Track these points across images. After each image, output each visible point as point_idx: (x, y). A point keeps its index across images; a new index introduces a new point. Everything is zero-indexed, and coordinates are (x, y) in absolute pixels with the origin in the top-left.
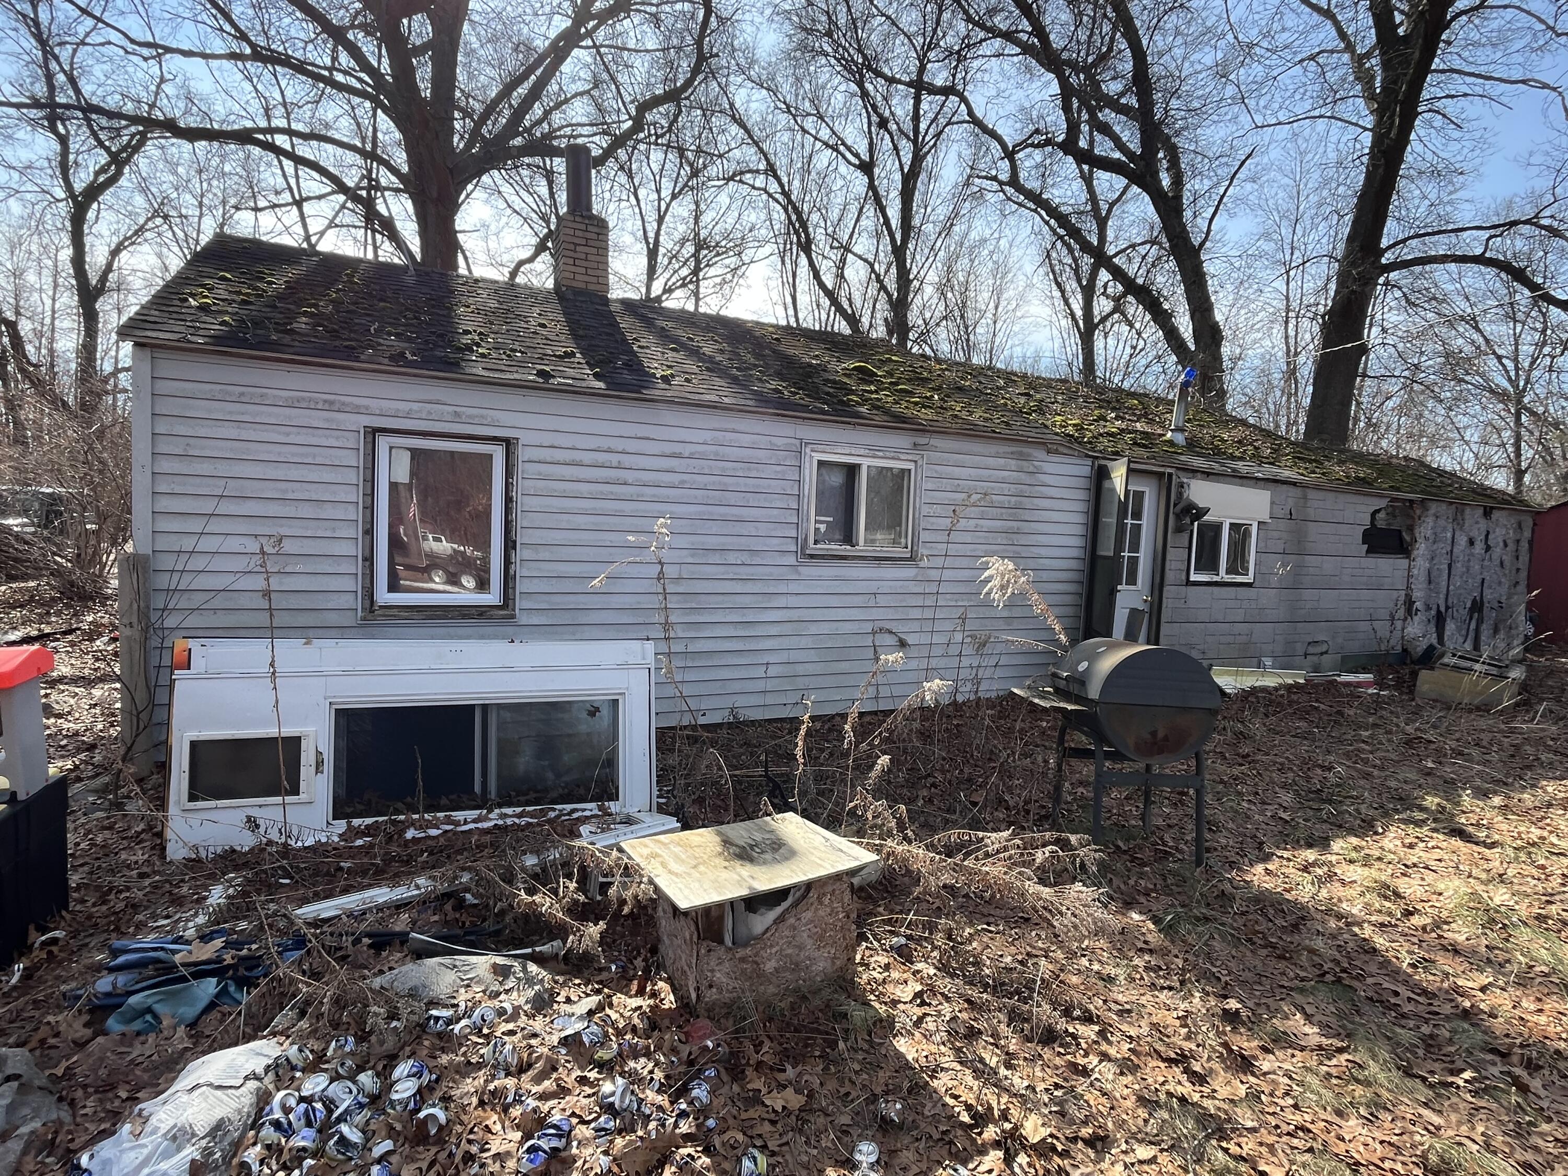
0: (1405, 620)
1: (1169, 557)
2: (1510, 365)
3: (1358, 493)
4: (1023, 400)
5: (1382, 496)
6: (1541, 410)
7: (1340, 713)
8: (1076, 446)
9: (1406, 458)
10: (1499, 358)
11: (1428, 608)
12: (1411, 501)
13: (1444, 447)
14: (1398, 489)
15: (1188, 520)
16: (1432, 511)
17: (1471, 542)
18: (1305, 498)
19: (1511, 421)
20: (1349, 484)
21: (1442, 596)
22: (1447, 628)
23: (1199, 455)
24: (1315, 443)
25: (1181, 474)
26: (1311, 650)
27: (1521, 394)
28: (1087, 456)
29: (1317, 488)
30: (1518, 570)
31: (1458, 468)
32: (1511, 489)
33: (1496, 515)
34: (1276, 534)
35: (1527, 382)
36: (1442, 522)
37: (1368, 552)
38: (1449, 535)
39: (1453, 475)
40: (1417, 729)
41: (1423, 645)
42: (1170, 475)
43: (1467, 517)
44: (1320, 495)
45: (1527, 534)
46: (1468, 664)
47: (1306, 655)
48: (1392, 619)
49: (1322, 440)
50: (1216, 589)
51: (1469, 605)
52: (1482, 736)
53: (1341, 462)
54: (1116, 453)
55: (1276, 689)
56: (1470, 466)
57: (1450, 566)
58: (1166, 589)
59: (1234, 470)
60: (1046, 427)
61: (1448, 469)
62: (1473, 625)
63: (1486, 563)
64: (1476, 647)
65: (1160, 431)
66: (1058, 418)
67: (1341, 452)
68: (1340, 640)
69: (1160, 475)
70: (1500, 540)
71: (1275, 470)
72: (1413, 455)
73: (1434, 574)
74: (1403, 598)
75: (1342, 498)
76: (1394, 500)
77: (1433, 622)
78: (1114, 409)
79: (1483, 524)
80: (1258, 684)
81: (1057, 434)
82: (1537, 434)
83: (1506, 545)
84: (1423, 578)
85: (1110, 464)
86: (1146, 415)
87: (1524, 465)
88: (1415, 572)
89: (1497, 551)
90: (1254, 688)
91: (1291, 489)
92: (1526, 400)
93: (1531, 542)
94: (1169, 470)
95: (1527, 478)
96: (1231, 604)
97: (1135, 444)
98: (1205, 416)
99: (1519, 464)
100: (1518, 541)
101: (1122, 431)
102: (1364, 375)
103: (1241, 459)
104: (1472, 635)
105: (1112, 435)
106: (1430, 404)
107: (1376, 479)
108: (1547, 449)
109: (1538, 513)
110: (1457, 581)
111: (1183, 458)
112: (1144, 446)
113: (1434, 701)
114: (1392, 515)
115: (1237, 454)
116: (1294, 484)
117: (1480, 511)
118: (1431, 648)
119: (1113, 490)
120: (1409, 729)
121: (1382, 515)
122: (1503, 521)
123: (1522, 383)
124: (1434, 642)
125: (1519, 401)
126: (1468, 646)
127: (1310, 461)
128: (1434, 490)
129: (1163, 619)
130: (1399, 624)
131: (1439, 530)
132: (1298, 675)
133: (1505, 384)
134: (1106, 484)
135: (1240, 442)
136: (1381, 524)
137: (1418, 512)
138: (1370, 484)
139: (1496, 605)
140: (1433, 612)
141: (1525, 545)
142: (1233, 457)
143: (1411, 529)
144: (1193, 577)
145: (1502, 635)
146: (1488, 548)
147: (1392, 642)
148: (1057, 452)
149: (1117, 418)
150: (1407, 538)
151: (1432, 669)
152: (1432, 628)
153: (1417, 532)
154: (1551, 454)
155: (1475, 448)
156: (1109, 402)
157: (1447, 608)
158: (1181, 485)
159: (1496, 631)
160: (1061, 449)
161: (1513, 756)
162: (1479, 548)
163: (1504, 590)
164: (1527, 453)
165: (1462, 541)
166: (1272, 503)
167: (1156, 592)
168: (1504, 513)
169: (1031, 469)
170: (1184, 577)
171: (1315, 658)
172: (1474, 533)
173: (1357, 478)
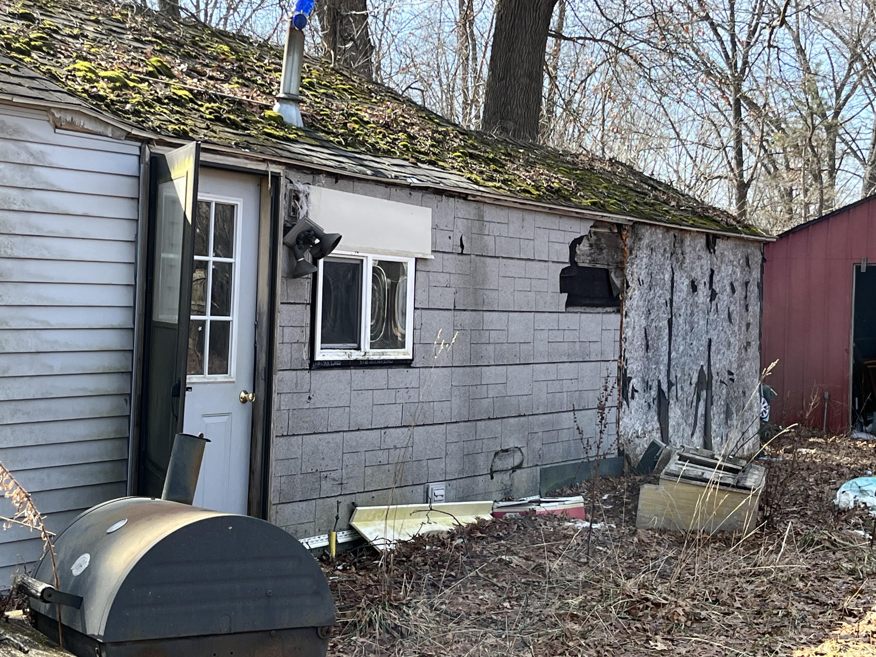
0: (619, 407)
1: (280, 319)
2: (726, 36)
3: (551, 212)
4: (16, 26)
5: (582, 218)
6: (760, 102)
7: (539, 569)
8: (107, 117)
9: (613, 162)
10: (714, 27)
11: (648, 387)
12: (619, 226)
13: (659, 147)
14: (603, 208)
15: (308, 257)
16: (645, 241)
17: (694, 287)
18: (481, 219)
19: (730, 114)
20: (539, 198)
21: (663, 368)
22: (671, 414)
23: (324, 144)
24: (495, 134)
25: (294, 176)
26: (499, 465)
27: (739, 80)
28: (129, 137)
29: (497, 203)
30: (748, 325)
31: (675, 178)
32: (733, 210)
33: (721, 246)
34: (443, 279)
35: (745, 63)
36: (658, 257)
37: (569, 304)
38: (667, 277)
39: (669, 187)
40: (642, 586)
41: (643, 445)
42: (276, 177)
43: (688, 250)
44: (500, 215)
45: (756, 274)
46: (697, 471)
47: (492, 473)
48: (601, 408)
49: (504, 130)
50: (357, 374)
51: (695, 380)
52: (721, 585)
53: (529, 164)
54: (184, 135)
55: (452, 535)
56: (687, 175)
57: (670, 323)
58: (277, 377)
59: (376, 172)
60: (54, 78)
61: (664, 179)
62: (701, 410)
63: (712, 316)
64: (707, 445)
65: (262, 101)
66: (81, 64)
67: (529, 148)
68: (537, 445)
69: (261, 176)
70: (727, 282)
71: (436, 173)
72: (622, 158)
73: (653, 334)
74: (615, 373)
75: (529, 217)
76: (598, 224)
77: (654, 407)
78: (187, 57)
79: (706, 261)
80: (425, 529)
81: (72, 93)
82: (758, 134)
83: (733, 290)
84: (639, 342)
85: (170, 154)
86: (240, 72)
87: (746, 177)
88: (629, 332)
89: (724, 298)
90: (419, 539)
91: (460, 203)
92: (745, 86)
93: (760, 286)
94: (273, 169)
95: (750, 193)
96: (380, 397)
97: (218, 119)
98: (337, 80)
99: (741, 176)
100: (747, 284)
101: (198, 95)
102: (559, 36)
103: (388, 153)
104: (700, 423)
105: (178, 101)
106: (640, 85)
107: (574, 194)
108: (770, 155)
109: (767, 243)
110: (680, 345)
111: (296, 148)
112: (234, 125)
113: (662, 531)
114: (596, 247)
115: (382, 145)
116: (464, 197)
117: (702, 241)
118: (653, 446)
119: (175, 201)
120: (630, 586)
121: (583, 248)
122: (729, 255)
123: (740, 64)
124: (657, 436)
125: (738, 90)
126: (698, 440)
127: (488, 161)
128: (647, 210)
129: (274, 433)
130: (611, 416)
131: (655, 269)
132: (481, 508)
133: (721, 63)
134: (164, 191)
135: (386, 126)
136: (584, 262)
137: (628, 242)
138: (567, 199)
139: (727, 377)
140: (654, 393)
141: (754, 288)
142: (375, 151)
143: (621, 268)
144: (320, 356)
145: (735, 421)
146: (713, 295)
147: (605, 447)
148: (72, 127)
149: (191, 72)
150: (617, 282)
151: (656, 481)
152: (653, 414)
153: (628, 271)
154: (773, 162)
155: (692, 149)
156: (179, 45)
157: (670, 385)
158: (296, 196)
159: (728, 414)
160: (81, 122)
161: (759, 613)
162: (703, 292)
163: (733, 355)
164: (749, 160)
165: (683, 284)
166: (435, 228)
167: (262, 385)
168: (730, 243)
169: (24, 158)
170: (305, 356)
171: (506, 477)
172: (697, 273)
173: (550, 189)
